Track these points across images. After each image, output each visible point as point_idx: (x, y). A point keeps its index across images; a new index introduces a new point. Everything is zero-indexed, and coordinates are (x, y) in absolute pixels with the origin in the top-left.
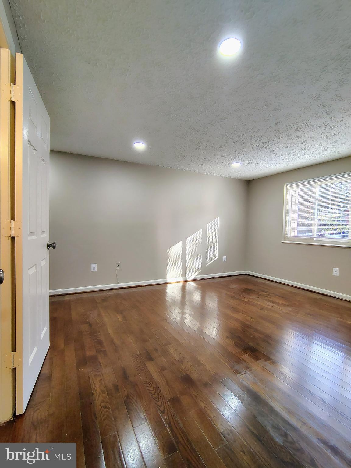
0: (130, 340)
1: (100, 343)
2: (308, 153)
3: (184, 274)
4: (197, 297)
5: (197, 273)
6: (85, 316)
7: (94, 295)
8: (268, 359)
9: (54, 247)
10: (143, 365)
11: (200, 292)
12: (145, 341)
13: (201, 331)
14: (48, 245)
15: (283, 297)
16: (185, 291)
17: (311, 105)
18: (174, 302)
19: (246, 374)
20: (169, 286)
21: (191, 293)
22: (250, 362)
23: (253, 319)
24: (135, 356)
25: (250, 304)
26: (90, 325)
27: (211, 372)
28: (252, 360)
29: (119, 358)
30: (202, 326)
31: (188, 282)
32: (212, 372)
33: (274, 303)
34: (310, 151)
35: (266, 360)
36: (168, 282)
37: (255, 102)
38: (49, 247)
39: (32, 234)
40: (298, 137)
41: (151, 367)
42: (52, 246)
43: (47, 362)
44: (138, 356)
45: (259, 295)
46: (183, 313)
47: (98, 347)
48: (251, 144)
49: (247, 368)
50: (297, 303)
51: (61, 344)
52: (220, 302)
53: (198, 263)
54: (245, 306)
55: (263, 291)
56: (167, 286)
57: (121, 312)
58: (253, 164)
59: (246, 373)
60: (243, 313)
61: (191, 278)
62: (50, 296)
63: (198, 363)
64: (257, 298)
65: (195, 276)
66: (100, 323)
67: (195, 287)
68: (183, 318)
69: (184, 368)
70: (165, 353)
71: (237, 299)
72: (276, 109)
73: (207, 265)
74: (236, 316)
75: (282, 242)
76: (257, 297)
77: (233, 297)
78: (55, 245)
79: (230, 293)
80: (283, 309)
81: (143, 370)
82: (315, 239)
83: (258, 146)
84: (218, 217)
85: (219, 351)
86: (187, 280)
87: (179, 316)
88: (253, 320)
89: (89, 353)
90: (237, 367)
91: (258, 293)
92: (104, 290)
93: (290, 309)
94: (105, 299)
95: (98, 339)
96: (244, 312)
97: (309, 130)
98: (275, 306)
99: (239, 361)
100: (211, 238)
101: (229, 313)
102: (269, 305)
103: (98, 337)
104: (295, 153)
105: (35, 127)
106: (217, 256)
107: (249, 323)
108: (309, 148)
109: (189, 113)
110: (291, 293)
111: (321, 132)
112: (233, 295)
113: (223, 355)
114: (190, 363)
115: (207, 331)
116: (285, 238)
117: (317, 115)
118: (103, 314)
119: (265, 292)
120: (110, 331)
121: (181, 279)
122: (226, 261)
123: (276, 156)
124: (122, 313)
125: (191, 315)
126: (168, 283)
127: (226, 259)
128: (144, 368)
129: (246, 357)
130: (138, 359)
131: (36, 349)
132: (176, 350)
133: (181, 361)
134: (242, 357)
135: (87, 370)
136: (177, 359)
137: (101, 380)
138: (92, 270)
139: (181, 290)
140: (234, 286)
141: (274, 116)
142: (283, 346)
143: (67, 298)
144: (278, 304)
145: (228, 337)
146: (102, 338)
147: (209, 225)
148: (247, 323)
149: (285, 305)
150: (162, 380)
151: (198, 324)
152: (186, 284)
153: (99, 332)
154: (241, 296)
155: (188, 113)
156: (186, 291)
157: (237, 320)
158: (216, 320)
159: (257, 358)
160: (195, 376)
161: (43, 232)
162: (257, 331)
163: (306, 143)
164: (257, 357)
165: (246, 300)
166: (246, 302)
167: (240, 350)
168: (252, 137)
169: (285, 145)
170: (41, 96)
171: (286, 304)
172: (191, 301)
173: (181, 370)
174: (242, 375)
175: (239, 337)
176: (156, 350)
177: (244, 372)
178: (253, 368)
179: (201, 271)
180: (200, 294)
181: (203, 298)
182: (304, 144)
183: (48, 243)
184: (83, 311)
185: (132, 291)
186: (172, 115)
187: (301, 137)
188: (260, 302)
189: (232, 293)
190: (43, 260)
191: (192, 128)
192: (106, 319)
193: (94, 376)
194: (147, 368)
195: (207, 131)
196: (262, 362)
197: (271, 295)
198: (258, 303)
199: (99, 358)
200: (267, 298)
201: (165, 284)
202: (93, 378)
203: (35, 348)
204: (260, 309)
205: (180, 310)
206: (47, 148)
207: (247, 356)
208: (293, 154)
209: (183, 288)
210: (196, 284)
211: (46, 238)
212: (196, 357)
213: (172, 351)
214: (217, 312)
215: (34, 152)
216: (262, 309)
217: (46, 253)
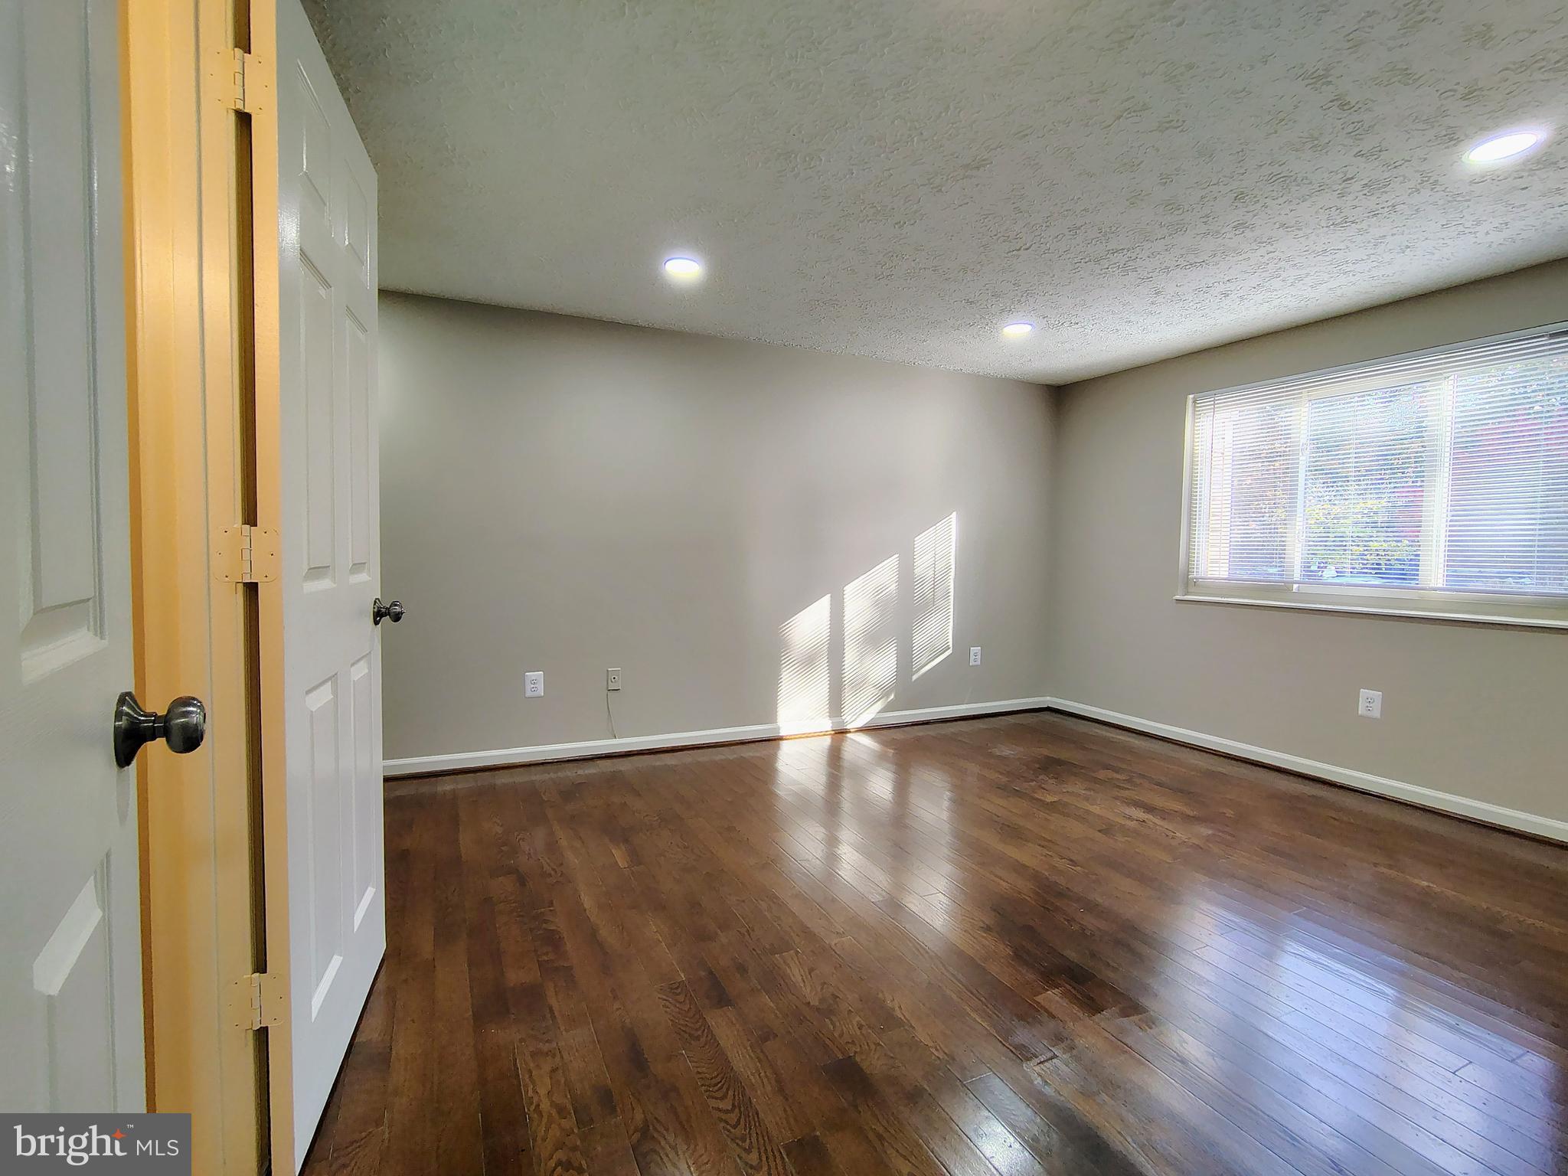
0: (654, 929)
1: (553, 940)
2: (1276, 283)
3: (836, 705)
4: (881, 786)
5: (879, 706)
6: (503, 848)
7: (534, 778)
8: (1132, 1008)
9: (397, 617)
10: (698, 1022)
11: (893, 767)
12: (703, 936)
13: (894, 905)
14: (376, 610)
15: (1183, 790)
16: (840, 766)
17: (1296, 107)
18: (803, 800)
19: (1054, 1060)
20: (786, 750)
21: (859, 775)
22: (1067, 1019)
23: (1073, 862)
24: (671, 989)
25: (1064, 814)
26: (522, 881)
27: (933, 1050)
28: (1076, 1009)
29: (615, 998)
30: (900, 886)
31: (848, 735)
32: (936, 1053)
33: (1150, 809)
34: (1284, 275)
35: (1125, 1014)
36: (782, 733)
37: (1091, 101)
38: (378, 615)
39: (317, 572)
40: (1241, 226)
41: (724, 1028)
42: (387, 613)
43: (378, 1004)
44: (679, 990)
45: (1096, 780)
46: (832, 841)
47: (547, 954)
48: (1073, 255)
49: (1058, 1038)
50: (1230, 813)
51: (425, 942)
52: (959, 803)
53: (883, 667)
54: (1046, 819)
55: (1107, 767)
56: (778, 748)
57: (624, 836)
58: (1077, 326)
59: (1055, 1056)
60: (1043, 843)
61: (861, 723)
62: (387, 780)
63: (888, 1020)
64: (1088, 793)
65: (872, 716)
66: (553, 873)
67: (874, 751)
68: (832, 858)
69: (836, 1035)
70: (774, 982)
71: (1018, 794)
72: (1168, 125)
73: (915, 677)
74: (1013, 852)
75: (1178, 597)
76: (1089, 789)
77: (1003, 789)
78: (398, 609)
79: (993, 775)
80: (1181, 833)
81: (698, 1038)
82: (1295, 586)
83: (1097, 261)
84: (955, 513)
85: (960, 976)
86: (848, 727)
87: (820, 852)
88: (1078, 868)
89: (515, 977)
90: (1023, 1035)
91: (1093, 775)
92: (569, 761)
93: (1205, 831)
94: (570, 792)
95: (545, 929)
96: (1045, 839)
97: (1285, 198)
98: (1155, 820)
99: (1030, 1013)
100: (928, 586)
101: (992, 841)
102: (1130, 818)
103: (546, 921)
104: (1228, 284)
105: (325, 205)
106: (951, 646)
107: (1062, 881)
108: (1278, 266)
109: (854, 147)
110: (1211, 774)
111: (1326, 207)
112: (1004, 779)
113: (971, 988)
114: (858, 1018)
115: (913, 904)
116: (1189, 583)
117: (1316, 142)
118: (564, 843)
119: (1117, 770)
120: (587, 902)
121: (827, 725)
122: (979, 663)
123: (1160, 299)
124: (626, 841)
125: (859, 848)
126: (781, 739)
127: (979, 657)
128: (699, 1033)
129: (1053, 998)
130: (681, 998)
131: (337, 961)
132: (811, 971)
133: (827, 1010)
134: (1039, 998)
135: (506, 1035)
136: (815, 1002)
137: (554, 1070)
138: (529, 694)
139: (825, 763)
140: (1006, 750)
141: (1158, 150)
142: (1182, 962)
143: (446, 786)
144: (1164, 814)
145: (988, 929)
146: (560, 924)
147: (923, 541)
148: (1054, 878)
149: (1188, 819)
150: (762, 1074)
151: (882, 878)
152: (842, 740)
153: (551, 904)
154: (1030, 786)
155: (852, 150)
156: (845, 764)
157: (1019, 868)
158: (947, 868)
159: (1093, 1007)
160: (874, 1064)
161: (358, 567)
162: (1092, 908)
163: (1271, 249)
164: (1091, 999)
165: (1049, 799)
166: (1051, 807)
167: (1033, 977)
168: (1074, 230)
169: (1192, 258)
170: (347, 100)
171: (1191, 814)
172: (863, 802)
173: (828, 1042)
174: (1041, 1063)
175: (1030, 928)
176: (742, 969)
177: (1049, 1055)
178: (1080, 1042)
179: (892, 697)
180: (890, 775)
181: (901, 788)
182: (1262, 251)
183: (375, 602)
184: (499, 830)
185: (663, 764)
186: (796, 157)
187: (1252, 228)
188: (1100, 807)
189: (1001, 774)
190: (358, 661)
191: (863, 203)
192: (573, 859)
193: (533, 1055)
194: (710, 1031)
195: (915, 212)
196: (1109, 1020)
197: (1138, 781)
198: (1095, 809)
199: (550, 992)
200: (1126, 793)
201: (774, 740)
202: (526, 1064)
203: (335, 957)
204: (1099, 831)
205: (824, 830)
206: (370, 280)
207: (1057, 998)
208: (1222, 288)
209: (835, 756)
210: (879, 743)
211: (368, 586)
212: (880, 995)
213: (796, 974)
214: (948, 838)
215: (322, 292)
216: (1108, 830)
217: (371, 636)
